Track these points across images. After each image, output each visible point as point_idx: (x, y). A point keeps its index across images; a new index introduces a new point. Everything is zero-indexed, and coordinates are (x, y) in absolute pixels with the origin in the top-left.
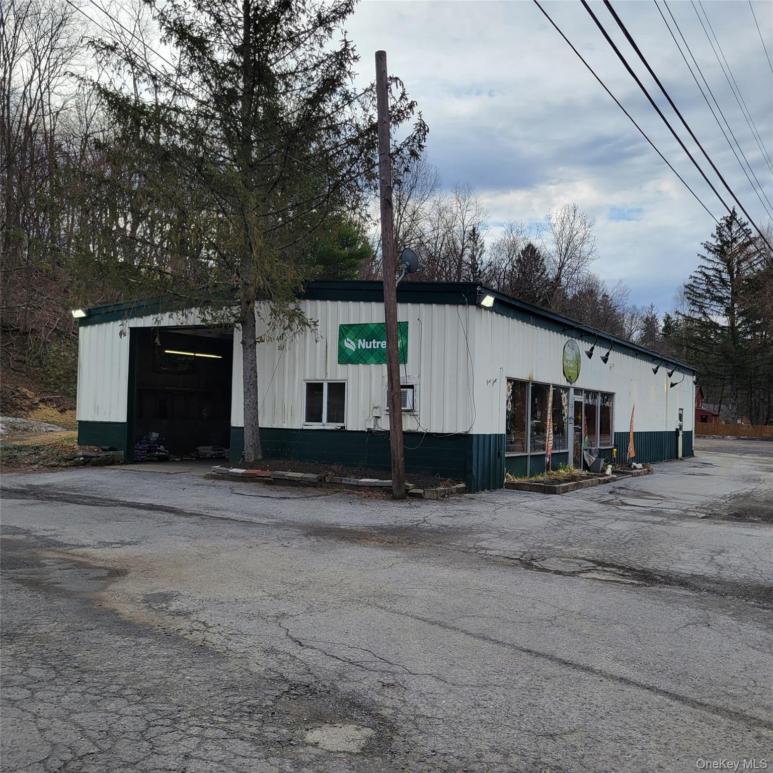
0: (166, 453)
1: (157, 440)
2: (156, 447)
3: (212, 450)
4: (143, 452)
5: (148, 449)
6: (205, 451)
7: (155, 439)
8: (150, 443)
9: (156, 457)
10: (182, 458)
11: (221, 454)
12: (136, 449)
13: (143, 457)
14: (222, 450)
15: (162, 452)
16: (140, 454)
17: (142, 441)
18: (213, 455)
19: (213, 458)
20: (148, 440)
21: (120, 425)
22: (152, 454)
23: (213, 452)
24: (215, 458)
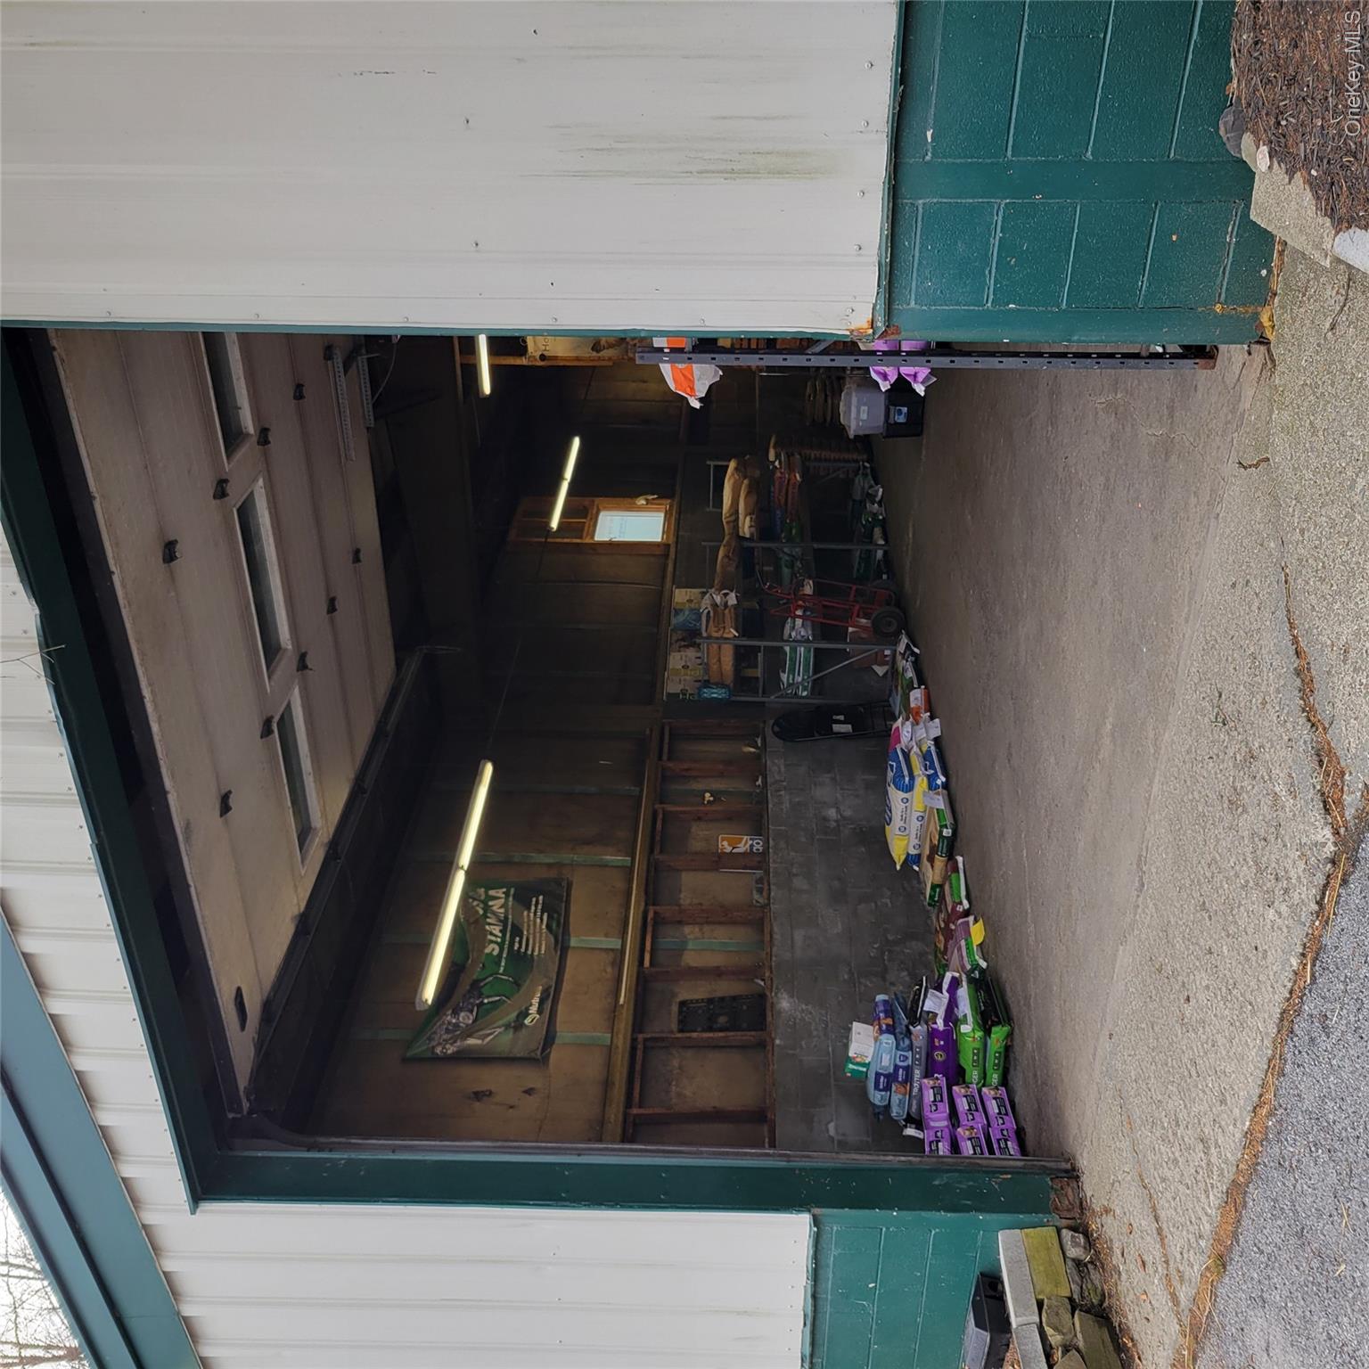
0: (955, 983)
1: (891, 1030)
2: (933, 1034)
3: (910, 788)
4: (962, 1105)
5: (943, 1082)
6: (915, 825)
7: (888, 1040)
8: (908, 1070)
9: (988, 1032)
10: (967, 913)
11: (926, 756)
12: (955, 1147)
13: (993, 1107)
14: (907, 756)
15: (952, 1004)
16: (981, 1120)
17: (895, 1111)
18: (932, 786)
19: (946, 786)
20: (891, 1078)
21: (832, 1253)
22: (967, 1059)
23: (921, 783)
24: (946, 774)
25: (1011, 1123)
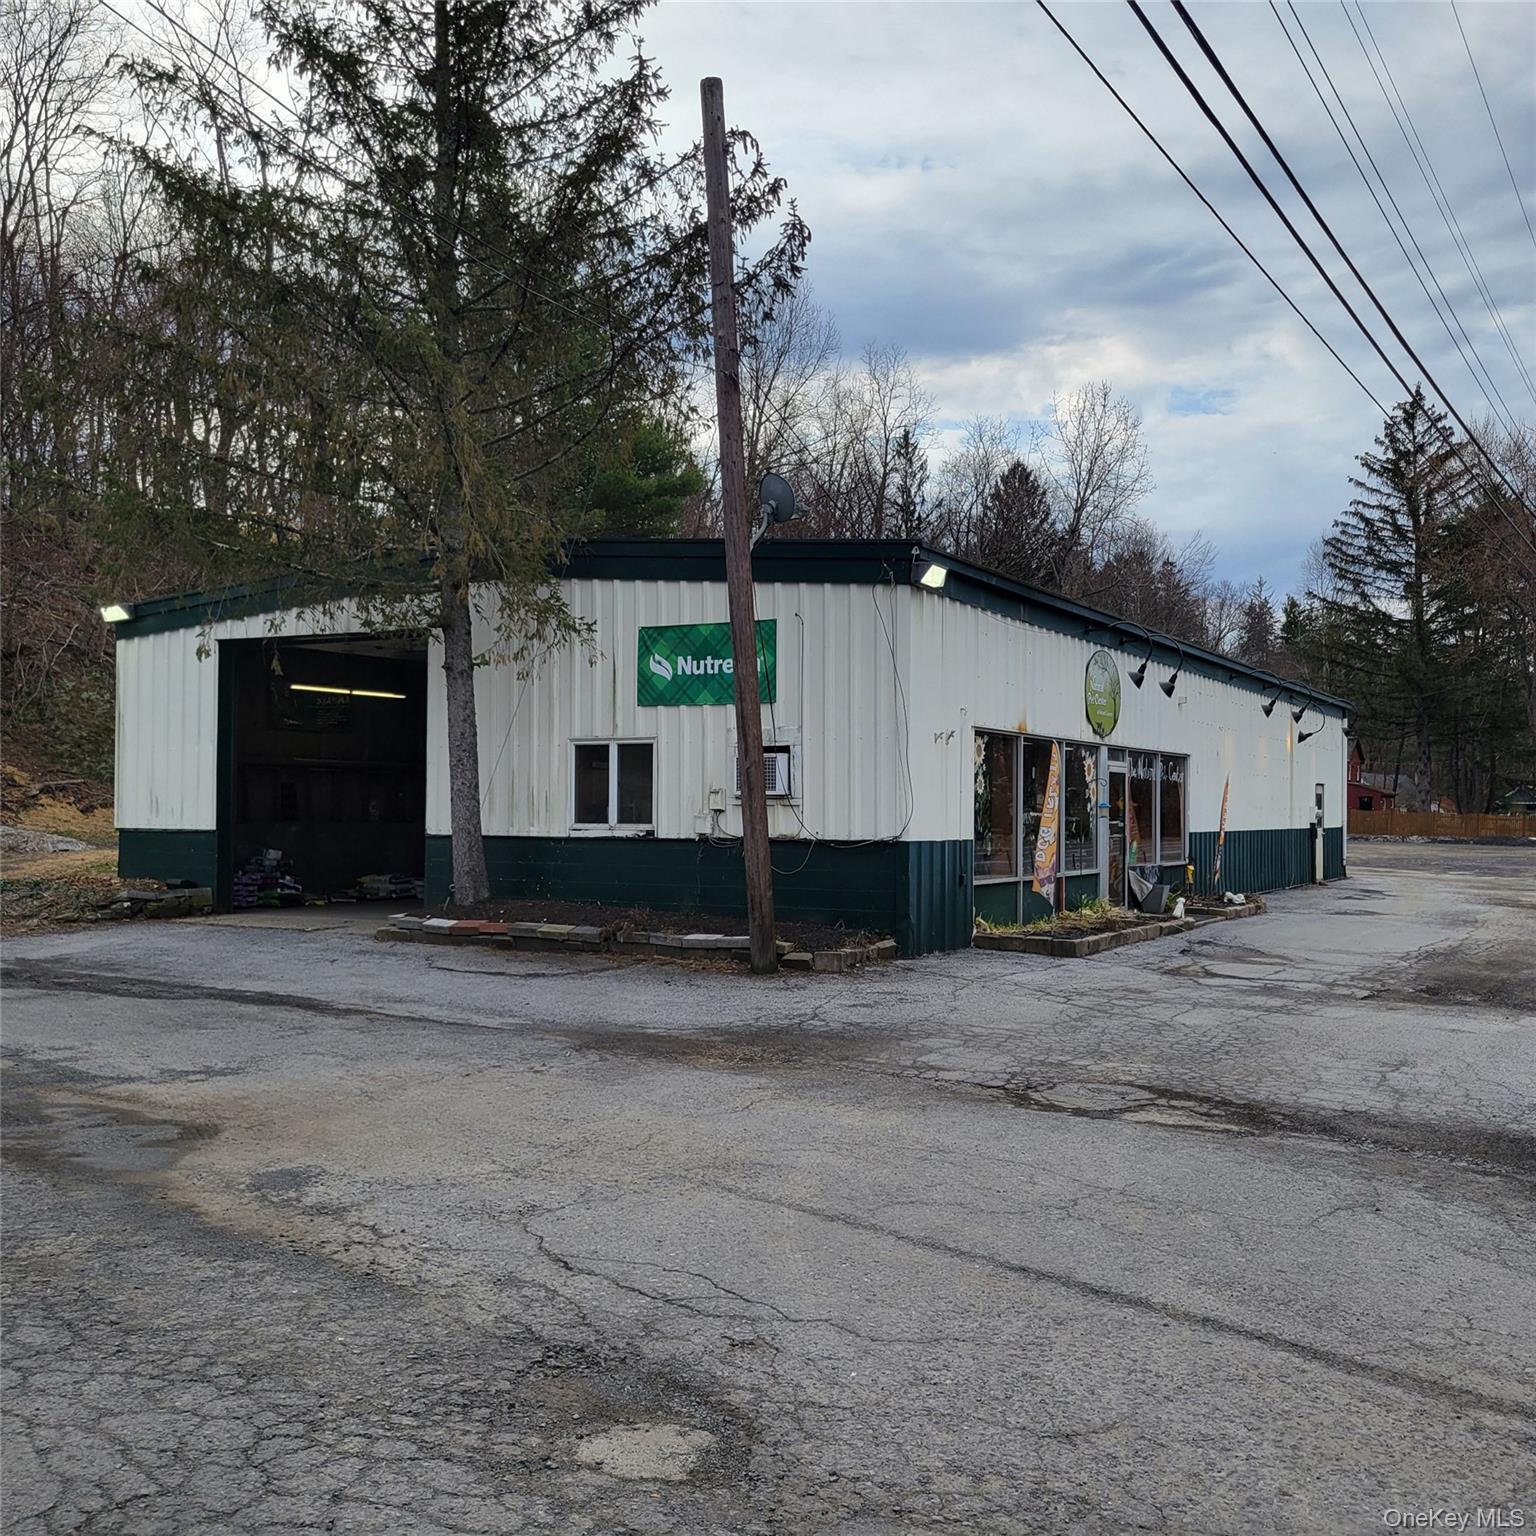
0: (297, 890)
1: (278, 865)
2: (277, 879)
3: (390, 883)
4: (251, 889)
5: (260, 882)
6: (375, 886)
7: (275, 863)
8: (264, 871)
9: (277, 898)
10: (329, 900)
11: (407, 890)
12: (237, 884)
13: (250, 899)
14: (408, 882)
15: (289, 888)
16: (245, 894)
17: (248, 867)
18: (392, 892)
19: (391, 898)
20: (261, 865)
21: (203, 837)
22: (268, 892)
23: (392, 887)
24: (396, 899)
25: (245, 905)
